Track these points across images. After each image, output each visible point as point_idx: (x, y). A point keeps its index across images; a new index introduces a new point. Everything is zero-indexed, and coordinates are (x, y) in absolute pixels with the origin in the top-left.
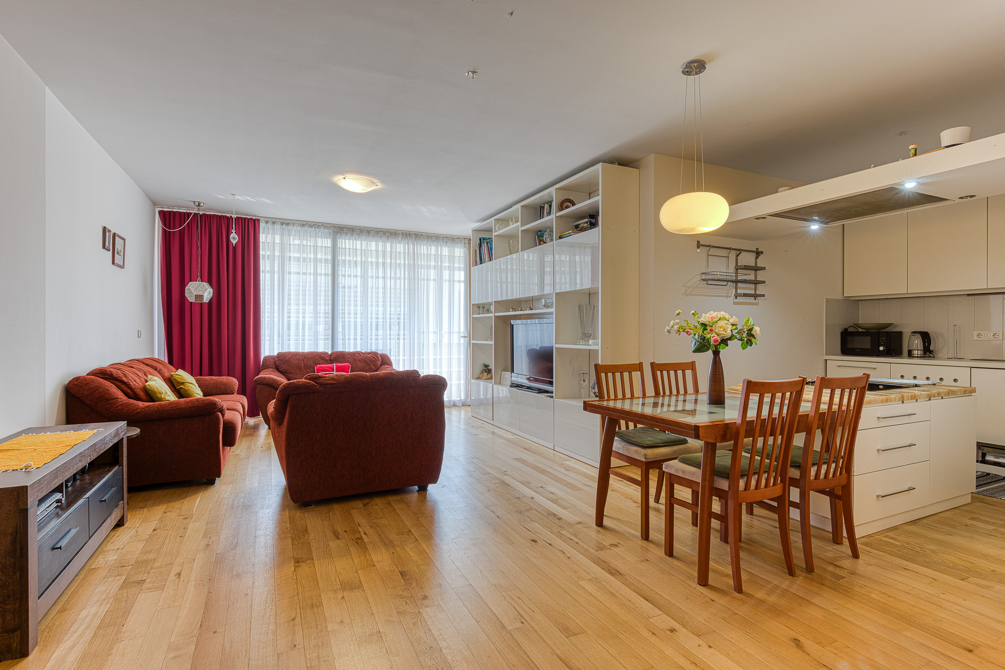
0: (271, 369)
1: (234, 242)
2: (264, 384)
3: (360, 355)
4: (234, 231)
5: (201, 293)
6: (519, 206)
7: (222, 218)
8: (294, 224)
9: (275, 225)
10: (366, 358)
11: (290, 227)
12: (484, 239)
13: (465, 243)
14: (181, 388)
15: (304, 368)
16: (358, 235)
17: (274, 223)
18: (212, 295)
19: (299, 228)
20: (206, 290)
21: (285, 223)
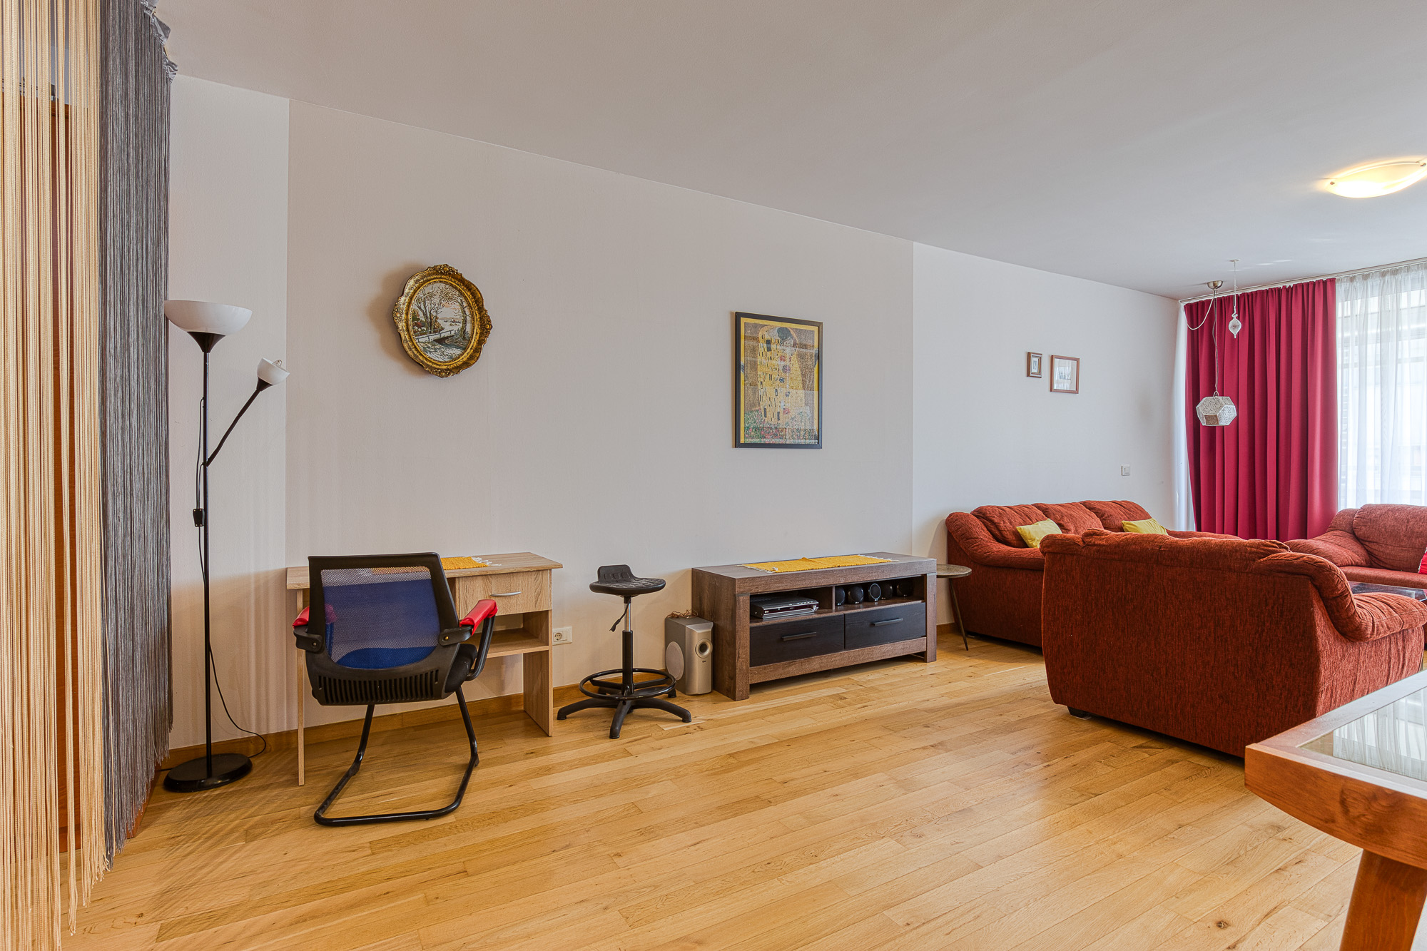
1: (1235, 332)
4: (1235, 316)
5: (1213, 413)
7: (1270, 294)
8: (1409, 268)
9: (1370, 280)
15: (1405, 536)
17: (1366, 277)
18: (1234, 413)
20: (1220, 407)
21: (1390, 271)
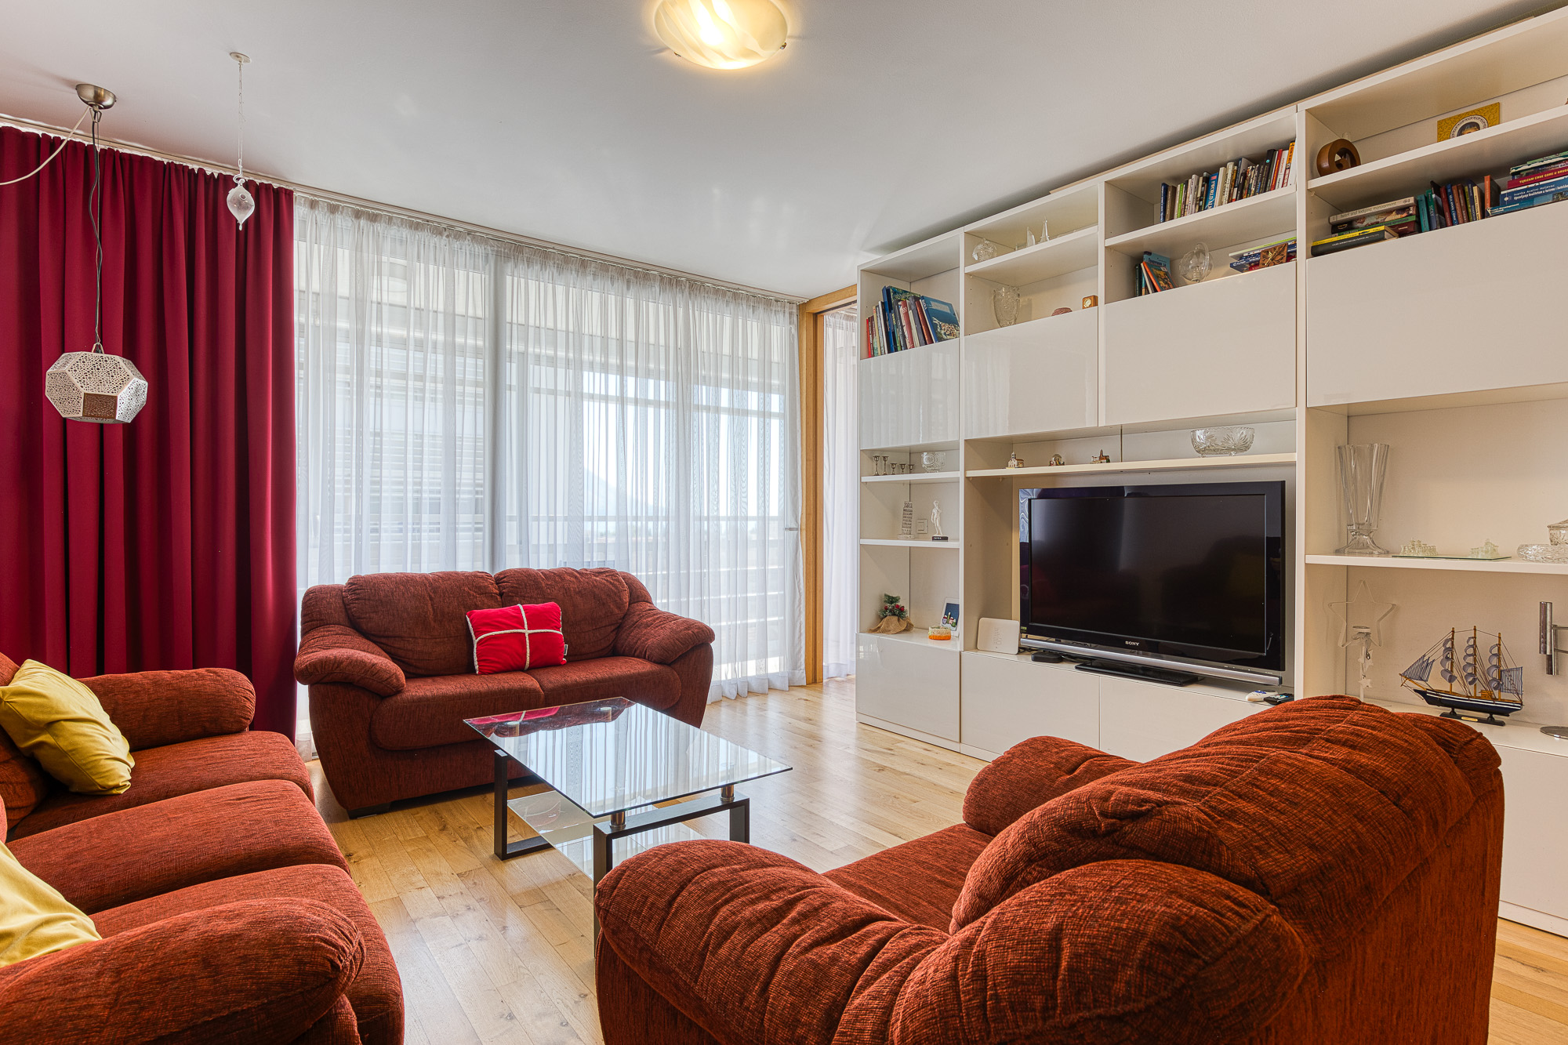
0: (336, 628)
1: (242, 217)
2: (334, 683)
3: (576, 577)
5: (105, 390)
6: (1098, 184)
8: (390, 218)
9: (338, 217)
10: (595, 586)
11: (379, 227)
12: (895, 293)
13: (791, 314)
14: (42, 744)
16: (560, 269)
17: (333, 209)
18: (143, 398)
19: (405, 232)
20: (124, 381)
21: (368, 212)
